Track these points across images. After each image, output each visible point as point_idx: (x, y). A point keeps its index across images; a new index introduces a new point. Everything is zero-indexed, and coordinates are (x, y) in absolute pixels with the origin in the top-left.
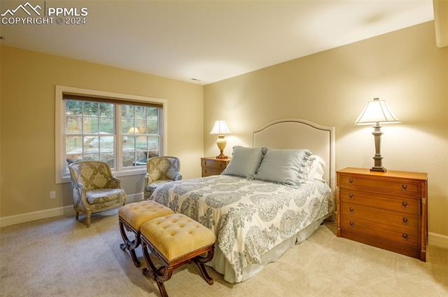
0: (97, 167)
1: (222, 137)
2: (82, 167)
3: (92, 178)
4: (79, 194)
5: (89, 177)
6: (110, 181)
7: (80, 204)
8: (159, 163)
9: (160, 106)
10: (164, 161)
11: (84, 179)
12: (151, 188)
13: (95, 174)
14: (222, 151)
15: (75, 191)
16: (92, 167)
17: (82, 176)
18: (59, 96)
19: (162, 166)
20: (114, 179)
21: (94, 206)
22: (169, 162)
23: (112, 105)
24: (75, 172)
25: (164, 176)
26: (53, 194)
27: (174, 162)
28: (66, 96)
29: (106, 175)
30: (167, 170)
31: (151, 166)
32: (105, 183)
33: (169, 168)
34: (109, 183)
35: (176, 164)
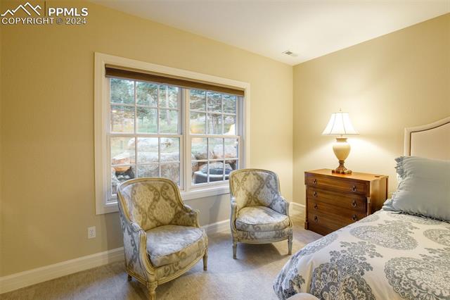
0: (159, 189)
1: (344, 140)
2: (137, 189)
3: (152, 207)
4: (134, 245)
5: (148, 206)
6: (180, 212)
7: (136, 265)
8: (244, 179)
9: (240, 92)
10: (251, 176)
11: (141, 210)
12: (244, 224)
13: (157, 201)
14: (341, 163)
15: (127, 237)
16: (152, 188)
17: (137, 206)
18: (101, 71)
19: (250, 184)
20: (186, 210)
21: (161, 271)
22: (260, 179)
23: (177, 89)
24: (127, 201)
25: (254, 201)
26: (92, 232)
27: (269, 178)
28: (111, 71)
29: (172, 201)
30: (257, 191)
31: (235, 184)
32: (171, 215)
33: (261, 187)
34: (178, 215)
35: (272, 182)
